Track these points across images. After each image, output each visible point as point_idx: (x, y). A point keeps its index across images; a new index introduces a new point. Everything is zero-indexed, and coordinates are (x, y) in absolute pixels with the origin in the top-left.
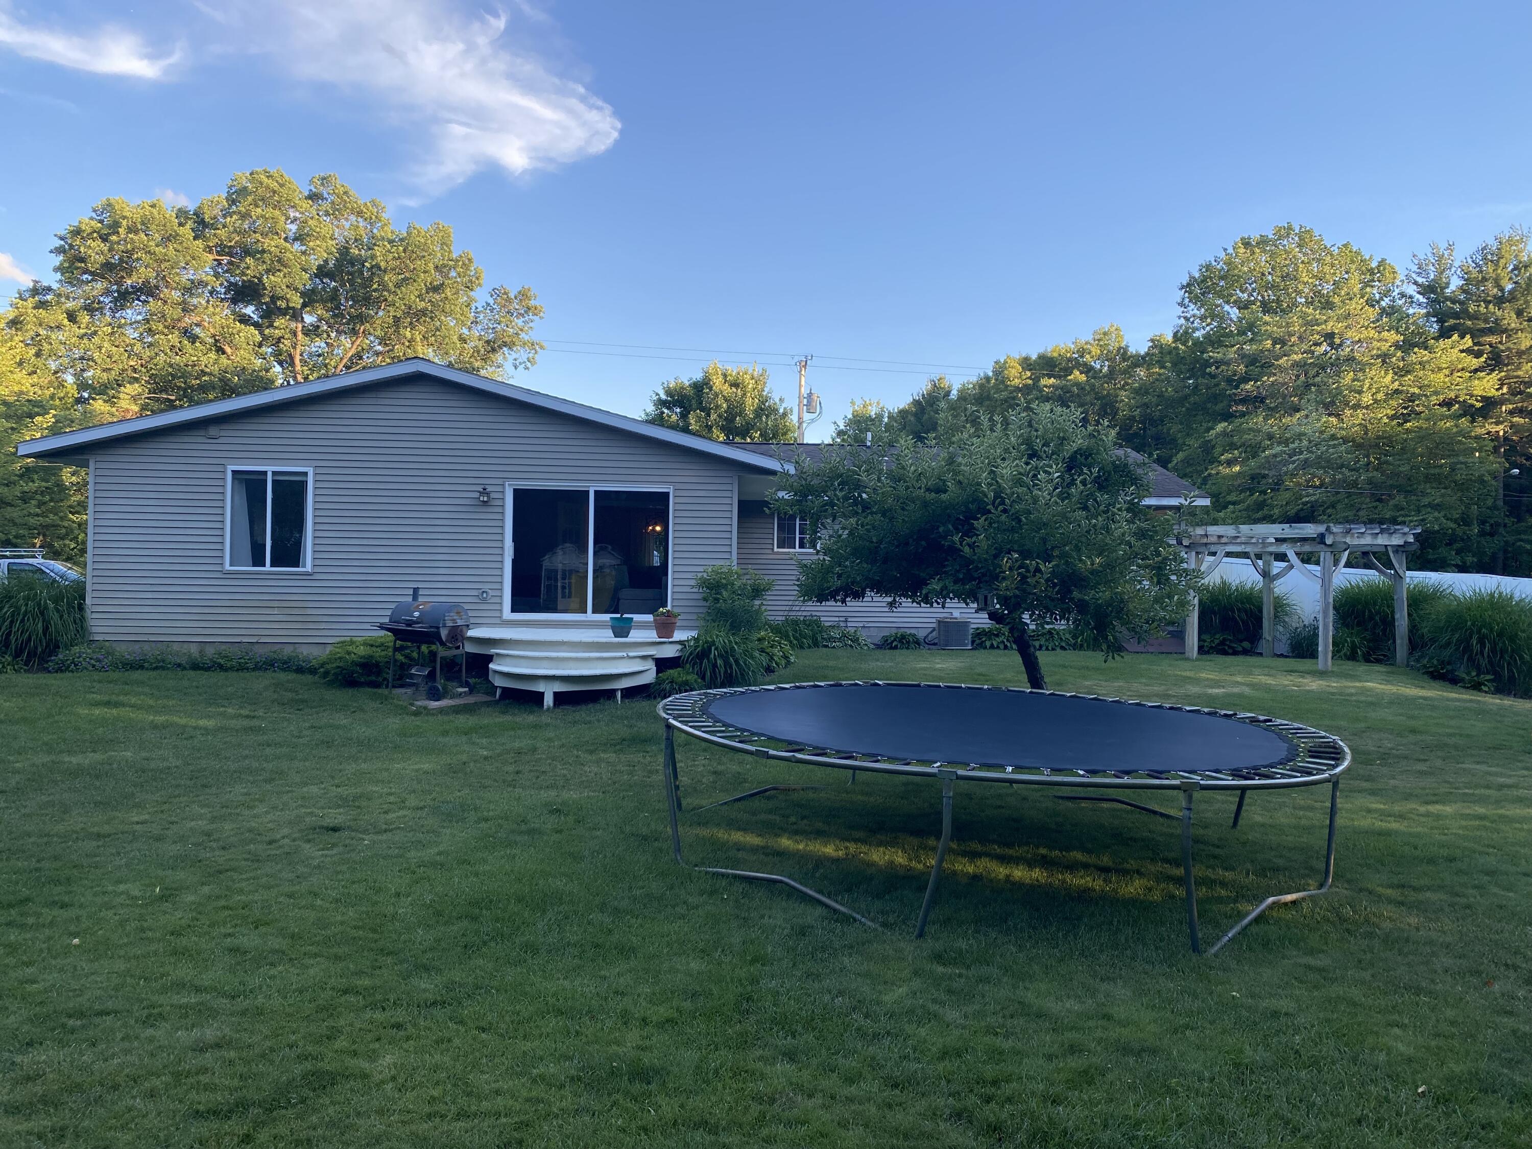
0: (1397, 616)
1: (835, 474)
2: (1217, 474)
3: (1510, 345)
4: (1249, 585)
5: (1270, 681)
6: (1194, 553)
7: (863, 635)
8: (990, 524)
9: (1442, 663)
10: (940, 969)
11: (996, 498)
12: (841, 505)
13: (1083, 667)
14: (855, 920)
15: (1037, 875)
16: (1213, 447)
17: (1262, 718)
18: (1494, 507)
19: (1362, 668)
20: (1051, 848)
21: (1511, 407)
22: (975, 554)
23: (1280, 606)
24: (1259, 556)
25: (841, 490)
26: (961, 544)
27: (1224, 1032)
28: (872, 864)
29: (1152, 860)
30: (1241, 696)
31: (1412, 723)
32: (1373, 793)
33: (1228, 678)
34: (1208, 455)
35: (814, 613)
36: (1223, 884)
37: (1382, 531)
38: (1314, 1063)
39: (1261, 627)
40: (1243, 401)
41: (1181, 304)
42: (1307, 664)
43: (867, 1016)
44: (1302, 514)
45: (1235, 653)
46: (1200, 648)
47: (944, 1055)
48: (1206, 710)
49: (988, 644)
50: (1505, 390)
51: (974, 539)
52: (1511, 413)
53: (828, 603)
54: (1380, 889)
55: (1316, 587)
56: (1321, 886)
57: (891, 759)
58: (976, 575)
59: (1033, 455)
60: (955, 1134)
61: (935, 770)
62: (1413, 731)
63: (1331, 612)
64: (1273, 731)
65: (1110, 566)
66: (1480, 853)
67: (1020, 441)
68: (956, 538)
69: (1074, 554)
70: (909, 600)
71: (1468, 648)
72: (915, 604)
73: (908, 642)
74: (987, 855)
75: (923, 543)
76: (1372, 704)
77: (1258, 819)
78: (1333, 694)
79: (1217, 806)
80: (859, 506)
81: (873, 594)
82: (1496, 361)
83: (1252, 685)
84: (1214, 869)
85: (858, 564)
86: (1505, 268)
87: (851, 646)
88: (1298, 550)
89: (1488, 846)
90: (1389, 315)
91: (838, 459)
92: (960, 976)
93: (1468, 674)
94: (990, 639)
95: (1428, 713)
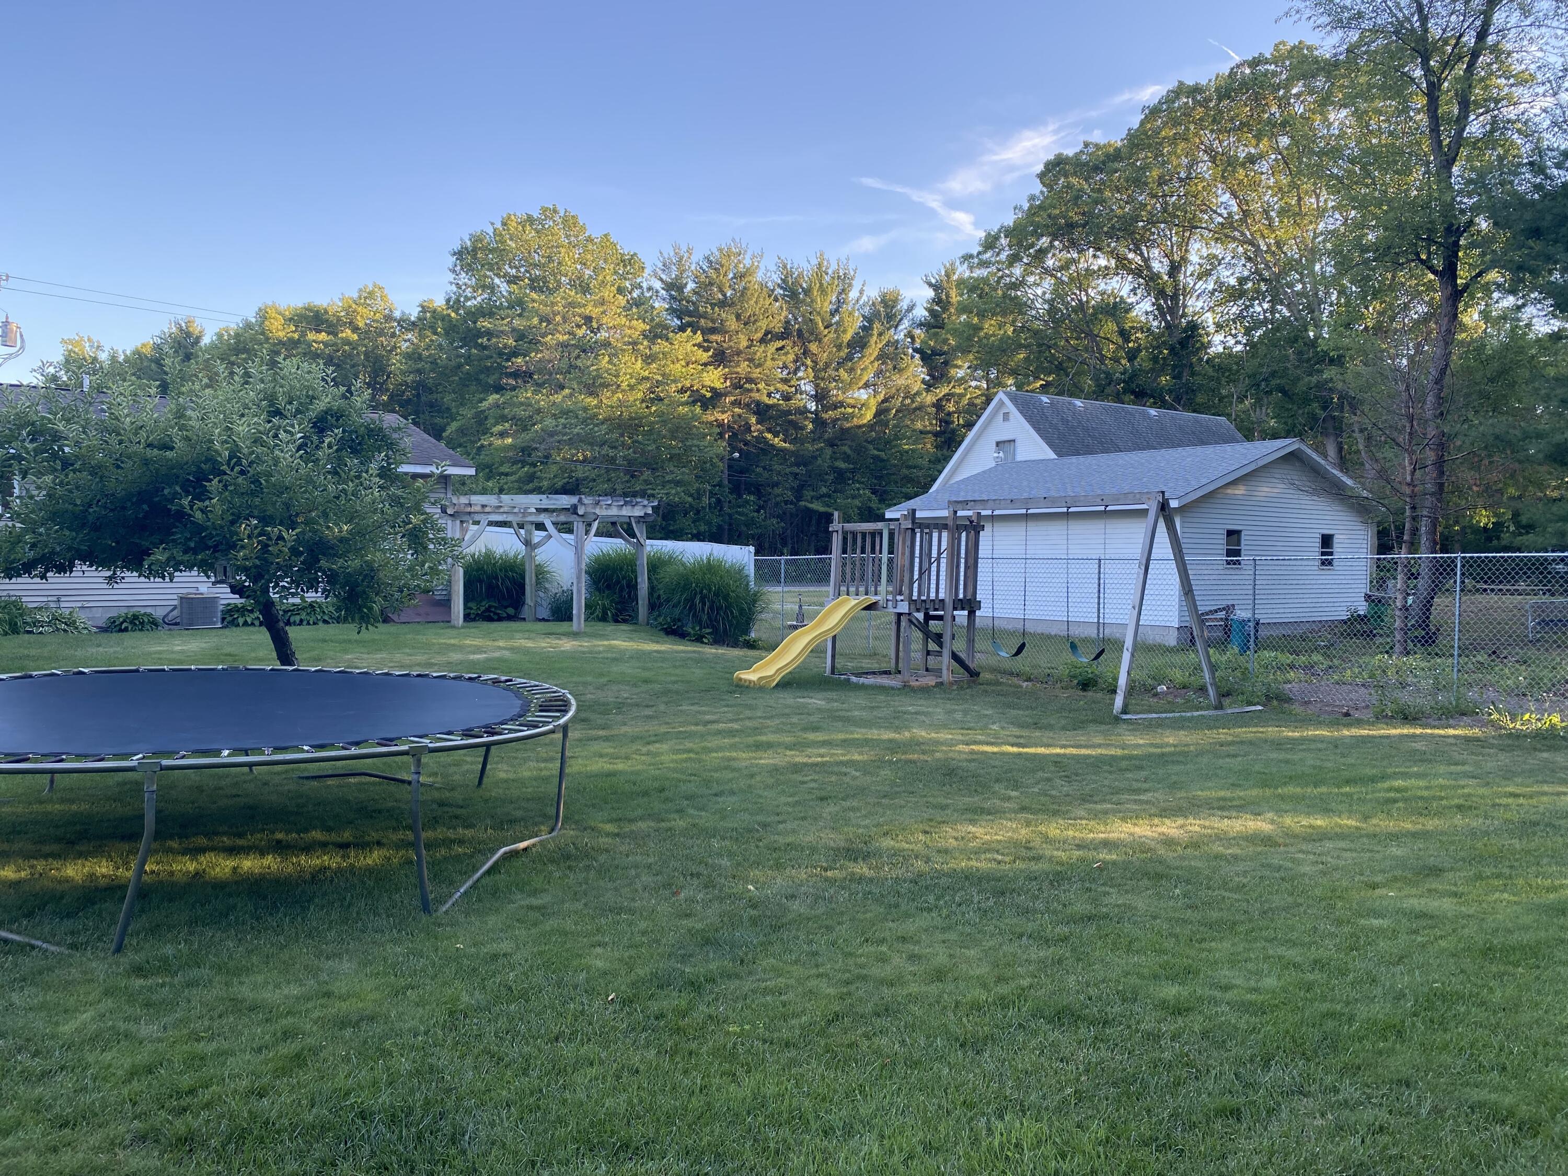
0: (639, 580)
1: (22, 421)
2: (490, 445)
3: (732, 344)
4: (512, 554)
5: (530, 644)
6: (458, 522)
7: (82, 618)
8: (226, 486)
9: (674, 620)
10: (140, 982)
11: (230, 458)
12: (32, 459)
13: (345, 641)
14: (33, 947)
15: (270, 863)
16: (486, 418)
17: (503, 678)
18: (720, 485)
19: (610, 628)
20: (288, 832)
21: (733, 398)
22: (209, 520)
23: (541, 573)
24: (521, 526)
25: (32, 441)
26: (191, 509)
27: (444, 984)
28: (67, 880)
29: (394, 829)
30: (500, 660)
31: (647, 674)
32: (607, 739)
33: (490, 643)
34: (481, 424)
35: (12, 593)
36: (461, 842)
37: (626, 503)
38: (524, 996)
39: (524, 593)
40: (515, 375)
41: (454, 271)
42: (564, 626)
43: (36, 1054)
44: (568, 487)
45: (500, 619)
46: (467, 617)
47: (133, 1074)
48: (452, 675)
49: (241, 621)
50: (728, 383)
51: (207, 503)
52: (733, 403)
53: (20, 580)
54: (601, 825)
55: (569, 555)
56: (552, 830)
57: (79, 757)
58: (210, 543)
59: (278, 413)
60: (135, 1160)
61: (134, 763)
62: (646, 681)
63: (584, 577)
64: (511, 690)
65: (359, 533)
66: (684, 781)
67: (261, 396)
68: (185, 502)
69: (321, 521)
70: (135, 574)
71: (693, 606)
72: (142, 579)
73: (142, 623)
74: (213, 849)
75: (145, 507)
76: (615, 659)
77: (502, 775)
78: (584, 653)
79: (466, 767)
80: (58, 462)
81: (85, 568)
82: (720, 358)
83: (512, 649)
84: (455, 828)
85: (57, 531)
86: (725, 275)
87: (65, 631)
88: (553, 519)
89: (691, 775)
90: (637, 306)
91: (28, 404)
92: (163, 985)
93: (693, 628)
94: (243, 615)
95: (660, 664)
